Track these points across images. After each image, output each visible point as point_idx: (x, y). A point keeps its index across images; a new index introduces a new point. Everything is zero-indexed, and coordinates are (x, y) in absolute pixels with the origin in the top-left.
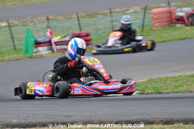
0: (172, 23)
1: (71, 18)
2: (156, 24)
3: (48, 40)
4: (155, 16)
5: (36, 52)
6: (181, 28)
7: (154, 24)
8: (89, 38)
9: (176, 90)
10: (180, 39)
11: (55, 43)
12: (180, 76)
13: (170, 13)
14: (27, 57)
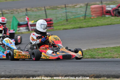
0: (103, 14)
1: (41, 10)
2: (94, 15)
3: (26, 23)
4: (93, 10)
5: (18, 31)
6: (109, 18)
7: (92, 15)
8: (51, 22)
9: (104, 56)
10: (108, 25)
11: (30, 25)
12: (107, 48)
13: (102, 8)
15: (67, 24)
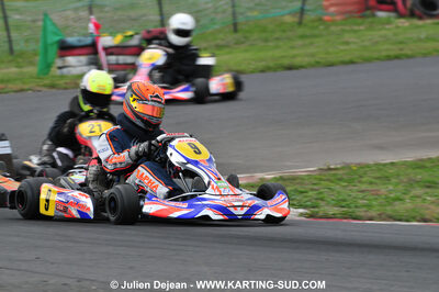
5: (60, 68)
7: (327, 7)
11: (105, 49)
14: (44, 86)
15: (236, 44)
